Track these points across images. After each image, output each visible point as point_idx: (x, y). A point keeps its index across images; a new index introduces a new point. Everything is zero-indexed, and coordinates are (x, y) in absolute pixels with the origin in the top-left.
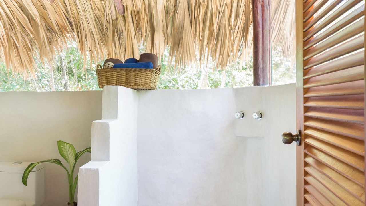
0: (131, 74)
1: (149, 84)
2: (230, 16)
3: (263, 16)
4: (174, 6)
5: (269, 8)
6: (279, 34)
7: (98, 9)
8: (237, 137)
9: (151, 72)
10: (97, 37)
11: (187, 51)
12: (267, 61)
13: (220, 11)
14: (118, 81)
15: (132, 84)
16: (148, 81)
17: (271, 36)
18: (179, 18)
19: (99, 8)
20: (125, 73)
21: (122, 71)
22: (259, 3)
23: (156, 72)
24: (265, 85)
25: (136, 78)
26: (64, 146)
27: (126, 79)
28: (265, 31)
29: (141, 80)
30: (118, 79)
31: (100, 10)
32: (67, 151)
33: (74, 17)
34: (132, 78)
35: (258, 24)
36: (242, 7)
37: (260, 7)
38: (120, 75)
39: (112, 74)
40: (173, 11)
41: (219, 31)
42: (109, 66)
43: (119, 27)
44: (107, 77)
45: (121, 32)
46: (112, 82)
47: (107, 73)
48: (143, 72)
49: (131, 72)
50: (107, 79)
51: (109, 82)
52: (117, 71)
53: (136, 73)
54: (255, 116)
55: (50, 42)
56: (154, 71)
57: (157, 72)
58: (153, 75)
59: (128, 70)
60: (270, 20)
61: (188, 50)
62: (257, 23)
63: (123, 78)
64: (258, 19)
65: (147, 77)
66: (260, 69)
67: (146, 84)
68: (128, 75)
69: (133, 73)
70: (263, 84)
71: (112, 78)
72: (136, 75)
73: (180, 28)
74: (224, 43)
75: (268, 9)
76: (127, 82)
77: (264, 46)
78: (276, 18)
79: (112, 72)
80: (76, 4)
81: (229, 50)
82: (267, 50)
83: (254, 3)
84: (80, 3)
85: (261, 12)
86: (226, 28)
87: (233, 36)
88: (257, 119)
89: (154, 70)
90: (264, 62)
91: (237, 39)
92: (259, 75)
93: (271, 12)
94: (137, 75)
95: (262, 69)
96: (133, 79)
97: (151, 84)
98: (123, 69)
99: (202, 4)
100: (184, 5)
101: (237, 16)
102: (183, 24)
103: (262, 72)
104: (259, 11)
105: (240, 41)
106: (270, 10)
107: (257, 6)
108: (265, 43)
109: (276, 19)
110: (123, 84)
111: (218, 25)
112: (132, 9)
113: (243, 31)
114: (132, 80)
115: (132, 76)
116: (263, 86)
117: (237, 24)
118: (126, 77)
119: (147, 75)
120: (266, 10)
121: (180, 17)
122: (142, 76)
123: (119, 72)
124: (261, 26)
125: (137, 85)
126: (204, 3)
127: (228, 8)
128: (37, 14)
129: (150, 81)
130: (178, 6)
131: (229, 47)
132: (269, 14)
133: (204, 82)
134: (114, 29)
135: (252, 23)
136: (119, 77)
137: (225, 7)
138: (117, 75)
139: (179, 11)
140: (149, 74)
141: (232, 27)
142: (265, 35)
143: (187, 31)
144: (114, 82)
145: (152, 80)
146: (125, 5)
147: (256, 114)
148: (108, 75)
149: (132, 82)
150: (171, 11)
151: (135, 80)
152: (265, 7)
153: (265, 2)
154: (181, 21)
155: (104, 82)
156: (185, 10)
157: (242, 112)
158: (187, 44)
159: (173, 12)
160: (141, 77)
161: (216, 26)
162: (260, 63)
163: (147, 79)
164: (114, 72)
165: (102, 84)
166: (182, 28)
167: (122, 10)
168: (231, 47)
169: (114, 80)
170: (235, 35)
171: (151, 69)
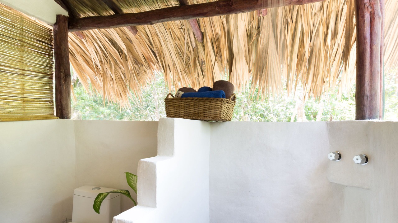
0: (199, 104)
1: (219, 116)
2: (326, 35)
3: (372, 27)
4: (257, 28)
5: (382, 17)
6: (394, 54)
7: (179, 39)
8: (331, 182)
9: (222, 102)
10: (179, 67)
11: (271, 78)
12: (378, 87)
13: (313, 30)
14: (186, 111)
15: (200, 115)
16: (218, 112)
17: (383, 54)
18: (263, 42)
19: (179, 37)
20: (193, 103)
21: (190, 101)
22: (366, 10)
23: (228, 101)
24: (373, 119)
25: (205, 109)
26: (132, 178)
27: (195, 109)
28: (374, 47)
29: (210, 110)
30: (186, 109)
31: (180, 39)
32: (135, 183)
33: (157, 48)
34: (200, 109)
35: (365, 38)
36: (341, 22)
37: (367, 16)
38: (188, 105)
39: (180, 104)
40: (256, 33)
41: (312, 54)
42: (179, 95)
43: (201, 56)
44: (174, 107)
45: (203, 61)
46: (180, 113)
47: (174, 103)
48: (212, 102)
49: (199, 102)
50: (175, 109)
51: (177, 113)
52: (185, 100)
53: (205, 103)
54: (358, 160)
55: (138, 74)
56: (225, 101)
57: (230, 102)
58: (225, 105)
59: (196, 99)
60: (383, 33)
61: (273, 77)
62: (362, 37)
63: (191, 108)
64: (364, 31)
65: (217, 108)
66: (365, 98)
67: (216, 116)
68: (196, 105)
69: (202, 103)
70: (370, 118)
71: (180, 108)
72: (204, 105)
73: (264, 53)
74: (317, 67)
75: (379, 18)
76: (195, 113)
77: (373, 67)
78: (391, 32)
79: (180, 101)
80: (157, 35)
81: (324, 76)
82: (377, 72)
83: (359, 12)
84: (161, 33)
85: (370, 22)
86: (320, 50)
87: (330, 59)
88: (360, 164)
89: (225, 99)
90: (372, 88)
91: (335, 63)
92: (364, 105)
93: (384, 22)
94: (206, 105)
95: (368, 98)
96: (202, 110)
97: (222, 115)
98: (191, 98)
99: (290, 23)
100: (268, 26)
101: (335, 34)
102: (267, 48)
103: (369, 102)
104: (366, 22)
105: (339, 65)
106: (384, 20)
107: (363, 14)
108: (374, 63)
109: (390, 35)
110: (191, 115)
111: (310, 46)
112: (212, 36)
113: (343, 53)
114: (200, 111)
115: (200, 106)
116: (371, 120)
117: (334, 44)
118: (195, 107)
119: (217, 106)
120: (376, 19)
121: (263, 40)
122: (212, 107)
123: (187, 102)
124: (368, 41)
125: (206, 116)
126: (293, 22)
127: (323, 25)
128: (125, 47)
129: (221, 112)
130: (262, 28)
131: (324, 72)
132: (381, 25)
133: (300, 112)
134: (196, 58)
135: (356, 42)
136: (187, 107)
137: (319, 24)
138: (185, 105)
139: (262, 34)
140: (219, 104)
141: (328, 48)
142: (374, 52)
143: (272, 56)
144: (181, 113)
145: (222, 111)
146: (203, 31)
147: (359, 157)
148: (176, 105)
149: (200, 113)
150: (254, 34)
151: (204, 111)
152: (376, 15)
153: (375, 8)
154: (265, 45)
155: (171, 113)
156: (269, 32)
157: (338, 153)
158: (272, 70)
159: (256, 35)
160: (210, 108)
161: (307, 49)
162: (367, 90)
163: (217, 110)
164: (182, 102)
165: (170, 115)
166: (267, 52)
167: (201, 38)
168: (326, 73)
169: (181, 110)
170: (332, 59)
171: (222, 98)
